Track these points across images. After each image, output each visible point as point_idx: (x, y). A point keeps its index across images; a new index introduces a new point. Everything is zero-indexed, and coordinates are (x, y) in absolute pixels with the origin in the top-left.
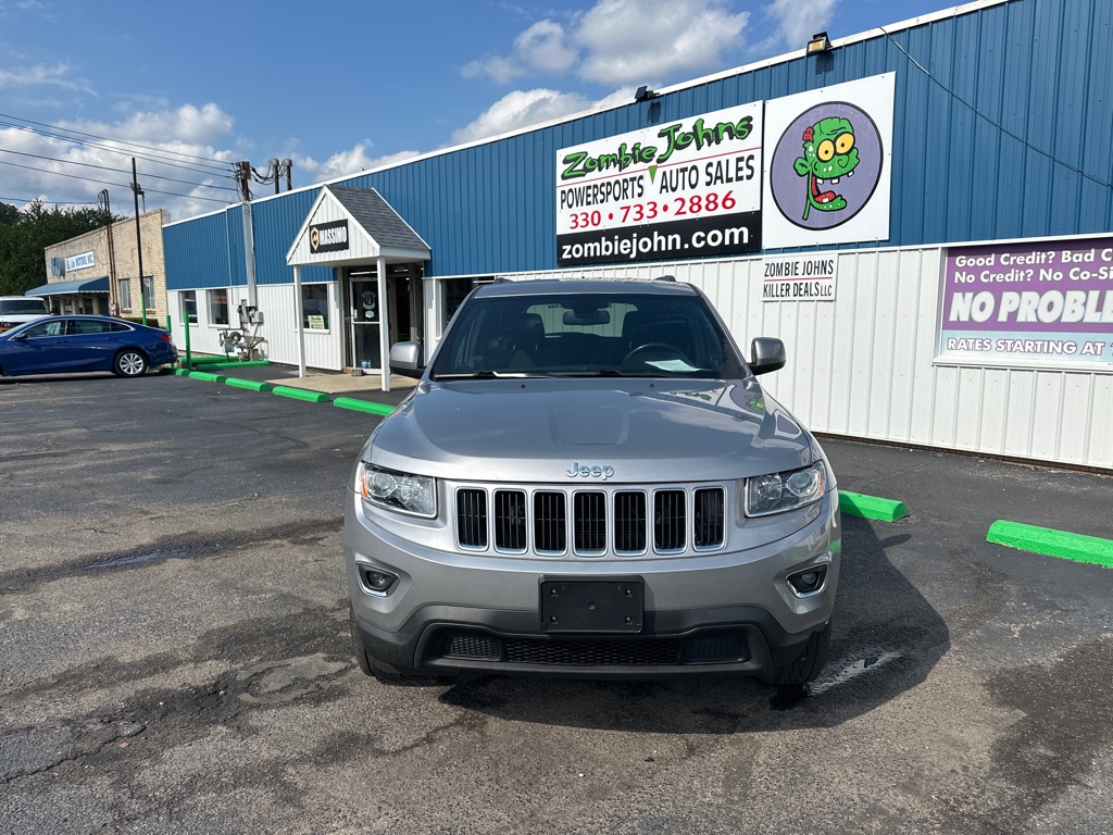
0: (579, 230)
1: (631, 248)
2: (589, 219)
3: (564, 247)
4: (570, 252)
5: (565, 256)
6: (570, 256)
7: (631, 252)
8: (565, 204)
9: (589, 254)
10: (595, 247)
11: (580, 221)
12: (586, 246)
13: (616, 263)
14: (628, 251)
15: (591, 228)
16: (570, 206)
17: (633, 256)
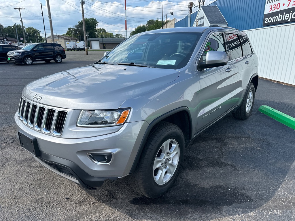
0: (272, 11)
1: (289, 17)
2: (276, 7)
3: (266, 19)
4: (267, 21)
5: (266, 22)
6: (267, 22)
7: (289, 19)
8: (269, 2)
9: (274, 21)
10: (276, 18)
11: (273, 9)
12: (273, 18)
13: (283, 23)
14: (288, 18)
15: (276, 10)
16: (270, 3)
17: (289, 20)
